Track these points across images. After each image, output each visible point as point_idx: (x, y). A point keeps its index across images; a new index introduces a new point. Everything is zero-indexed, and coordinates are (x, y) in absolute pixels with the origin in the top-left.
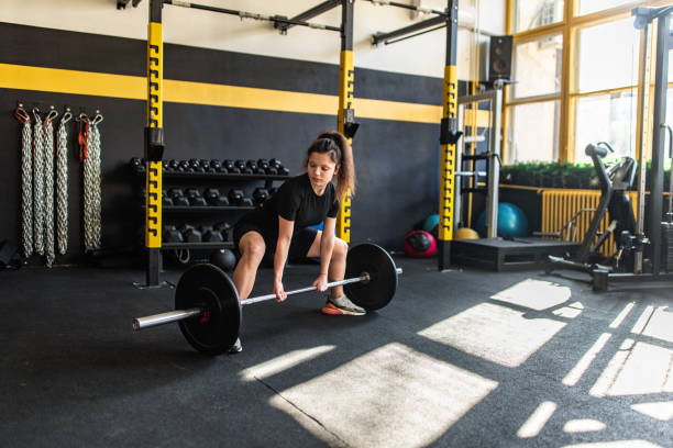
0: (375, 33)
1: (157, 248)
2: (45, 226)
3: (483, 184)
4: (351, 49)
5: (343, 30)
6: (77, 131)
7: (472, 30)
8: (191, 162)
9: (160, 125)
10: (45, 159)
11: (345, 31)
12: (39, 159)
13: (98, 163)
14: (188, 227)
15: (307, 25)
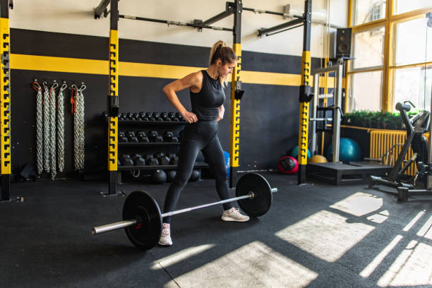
0: (259, 28)
1: (115, 171)
2: (50, 154)
3: (330, 125)
4: (240, 43)
5: (234, 30)
6: (70, 95)
7: (325, 25)
8: (140, 114)
9: (117, 94)
10: (50, 113)
11: (236, 31)
12: (47, 113)
13: (83, 115)
14: (137, 155)
15: (211, 28)
